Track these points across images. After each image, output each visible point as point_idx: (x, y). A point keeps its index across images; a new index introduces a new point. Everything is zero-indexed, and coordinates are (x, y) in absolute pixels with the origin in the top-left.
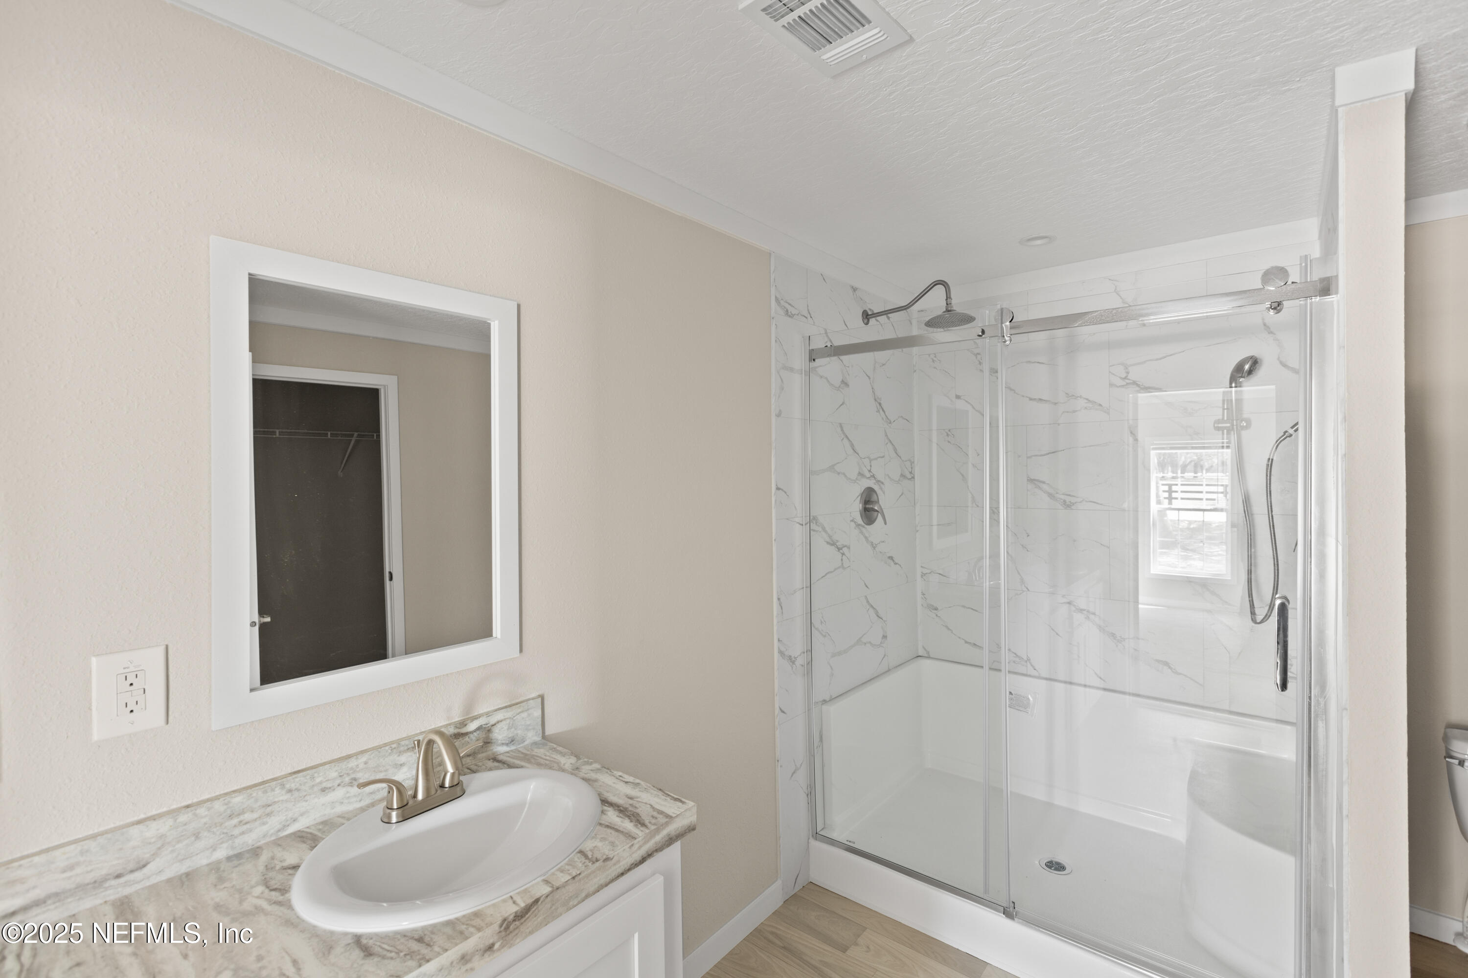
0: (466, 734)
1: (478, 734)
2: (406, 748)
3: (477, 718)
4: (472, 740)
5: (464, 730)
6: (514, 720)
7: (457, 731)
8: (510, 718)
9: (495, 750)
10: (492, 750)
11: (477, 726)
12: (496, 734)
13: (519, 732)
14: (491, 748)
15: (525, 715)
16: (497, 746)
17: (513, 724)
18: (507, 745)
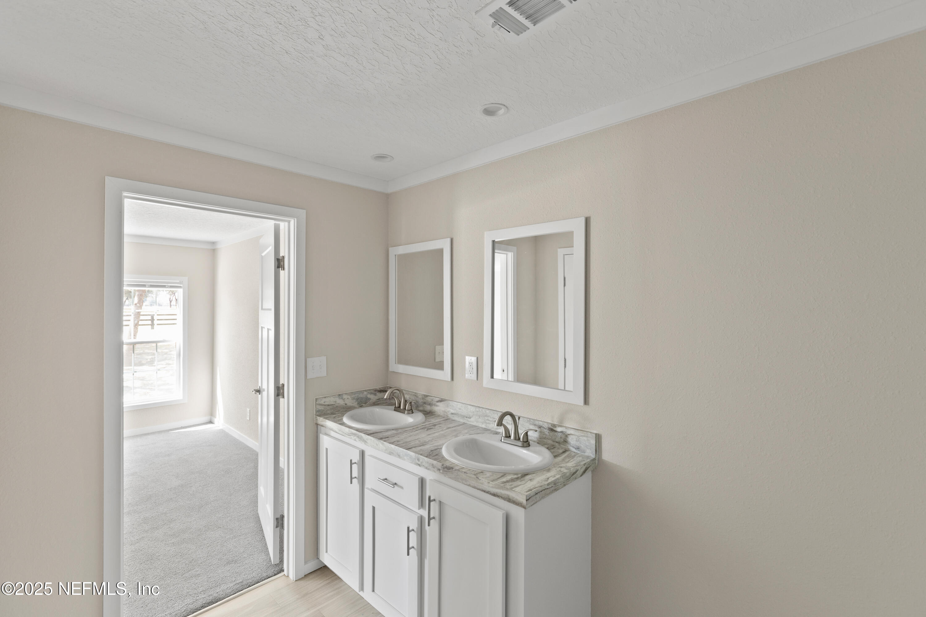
0: (556, 431)
1: (561, 435)
2: (532, 423)
3: (561, 427)
4: (558, 436)
5: (555, 429)
6: (580, 438)
7: (552, 427)
8: (578, 436)
9: (569, 447)
10: (568, 446)
11: (561, 431)
12: (570, 440)
13: (582, 446)
14: (568, 445)
15: (585, 438)
16: (570, 446)
17: (579, 440)
18: (576, 449)
